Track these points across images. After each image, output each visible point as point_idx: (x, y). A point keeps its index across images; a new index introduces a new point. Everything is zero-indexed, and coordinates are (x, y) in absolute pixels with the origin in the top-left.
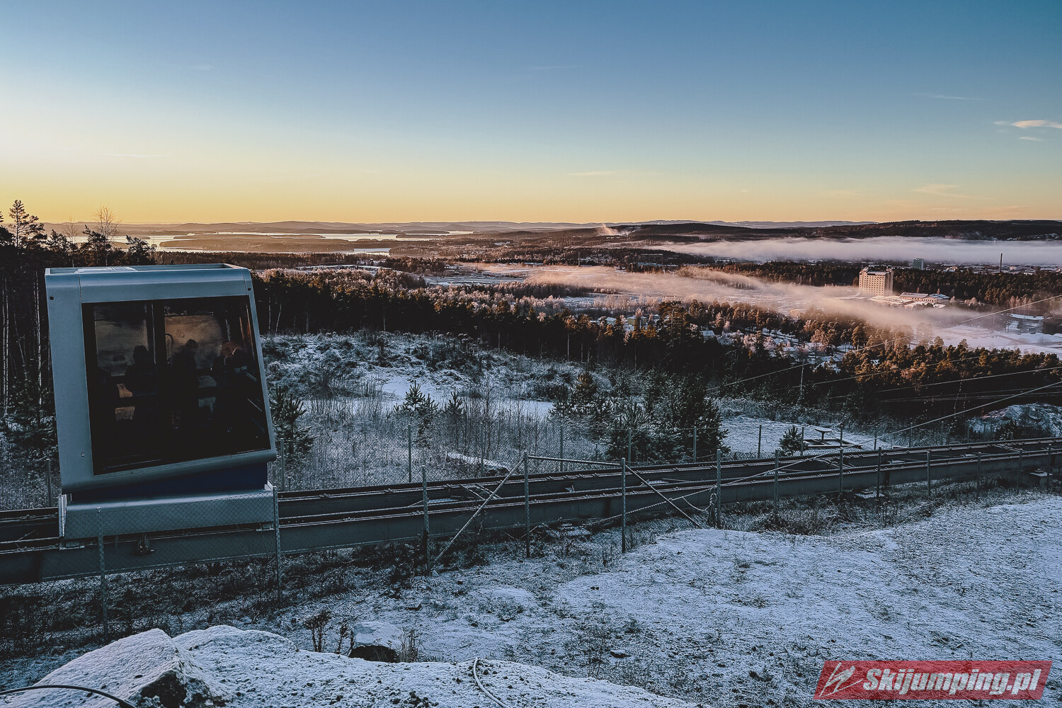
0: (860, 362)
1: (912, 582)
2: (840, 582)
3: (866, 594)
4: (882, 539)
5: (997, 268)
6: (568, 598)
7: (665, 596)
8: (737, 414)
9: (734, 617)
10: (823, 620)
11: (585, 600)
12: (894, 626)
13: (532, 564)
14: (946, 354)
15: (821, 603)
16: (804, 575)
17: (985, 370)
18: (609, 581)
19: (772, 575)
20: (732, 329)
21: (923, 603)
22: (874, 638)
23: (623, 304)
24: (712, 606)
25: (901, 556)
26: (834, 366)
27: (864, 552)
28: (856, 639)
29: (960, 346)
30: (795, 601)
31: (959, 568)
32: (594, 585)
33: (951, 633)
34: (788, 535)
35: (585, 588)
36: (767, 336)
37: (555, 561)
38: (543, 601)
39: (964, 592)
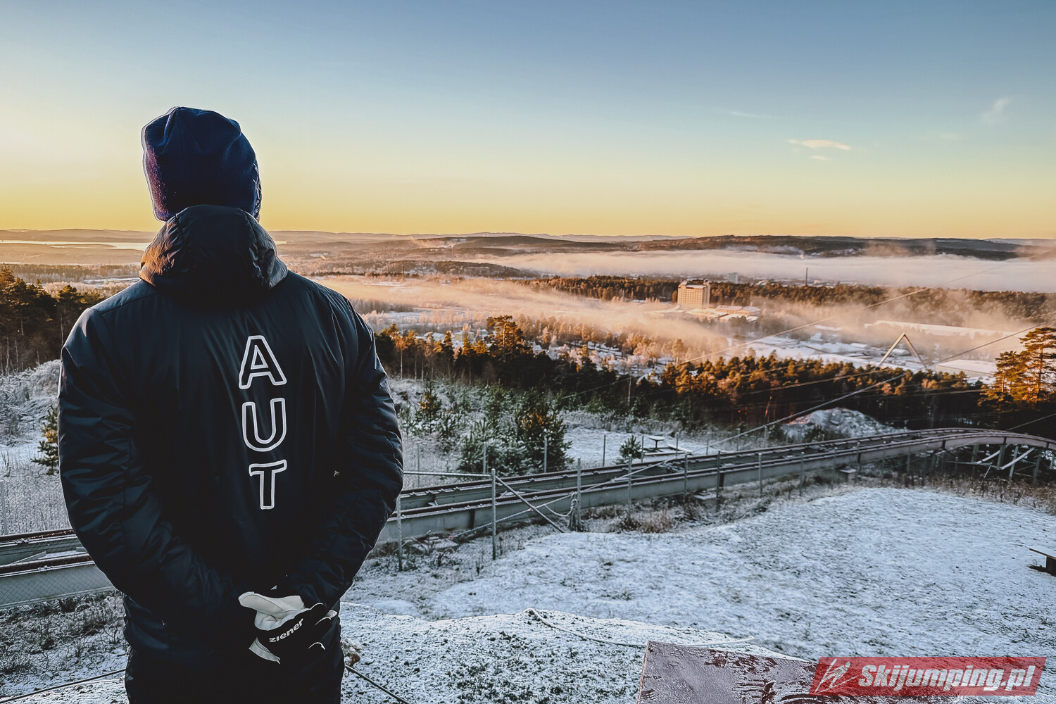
0: (679, 374)
1: (756, 569)
2: (696, 574)
3: (718, 582)
4: (727, 533)
5: (803, 282)
6: (448, 605)
7: (540, 596)
8: (575, 426)
9: (605, 610)
10: (685, 607)
11: (465, 606)
12: (745, 607)
13: (406, 577)
14: (758, 364)
15: (681, 593)
16: (663, 569)
17: (793, 379)
18: (485, 586)
19: (634, 570)
20: (560, 344)
21: (767, 586)
22: (729, 618)
23: (450, 319)
24: (585, 603)
25: (745, 547)
26: (656, 378)
27: (713, 546)
28: (714, 620)
29: (772, 357)
30: (657, 592)
31: (794, 553)
32: (471, 591)
33: (792, 609)
34: (644, 535)
35: (463, 594)
36: (592, 350)
37: (428, 572)
38: (424, 610)
39: (799, 574)
